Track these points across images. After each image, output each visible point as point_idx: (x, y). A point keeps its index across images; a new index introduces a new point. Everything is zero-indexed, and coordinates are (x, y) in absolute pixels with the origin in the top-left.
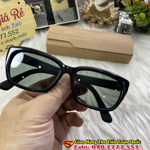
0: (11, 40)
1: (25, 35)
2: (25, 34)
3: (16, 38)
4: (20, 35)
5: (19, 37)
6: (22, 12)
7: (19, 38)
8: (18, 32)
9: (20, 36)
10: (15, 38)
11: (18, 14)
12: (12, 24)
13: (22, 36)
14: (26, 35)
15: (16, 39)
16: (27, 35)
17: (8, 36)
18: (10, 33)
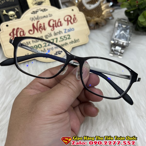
2: (77, 40)
3: (67, 43)
4: (72, 41)
6: (75, 19)
7: (70, 44)
8: (70, 38)
11: (71, 20)
12: (64, 30)
13: (74, 42)
14: (78, 42)
17: (60, 41)
18: (62, 38)
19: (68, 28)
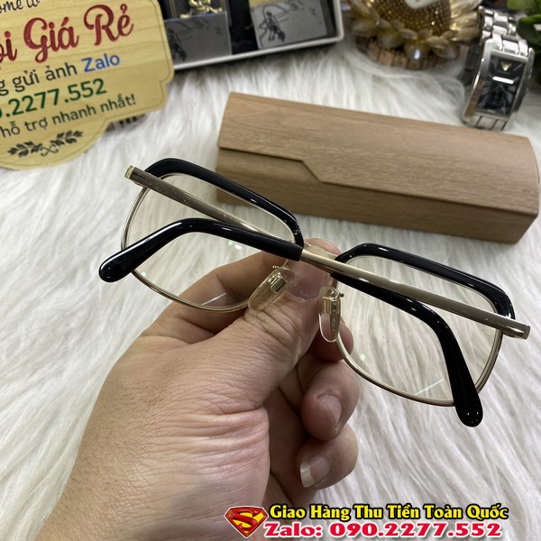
0: (76, 115)
1: (126, 102)
2: (127, 99)
3: (93, 108)
4: (109, 101)
5: (105, 107)
6: (125, 21)
7: (103, 110)
8: (102, 90)
9: (110, 103)
10: (89, 110)
11: (110, 24)
12: (83, 60)
13: (118, 103)
14: (129, 104)
15: (95, 112)
16: (135, 103)
17: (67, 101)
18: (73, 89)
19: (97, 53)
